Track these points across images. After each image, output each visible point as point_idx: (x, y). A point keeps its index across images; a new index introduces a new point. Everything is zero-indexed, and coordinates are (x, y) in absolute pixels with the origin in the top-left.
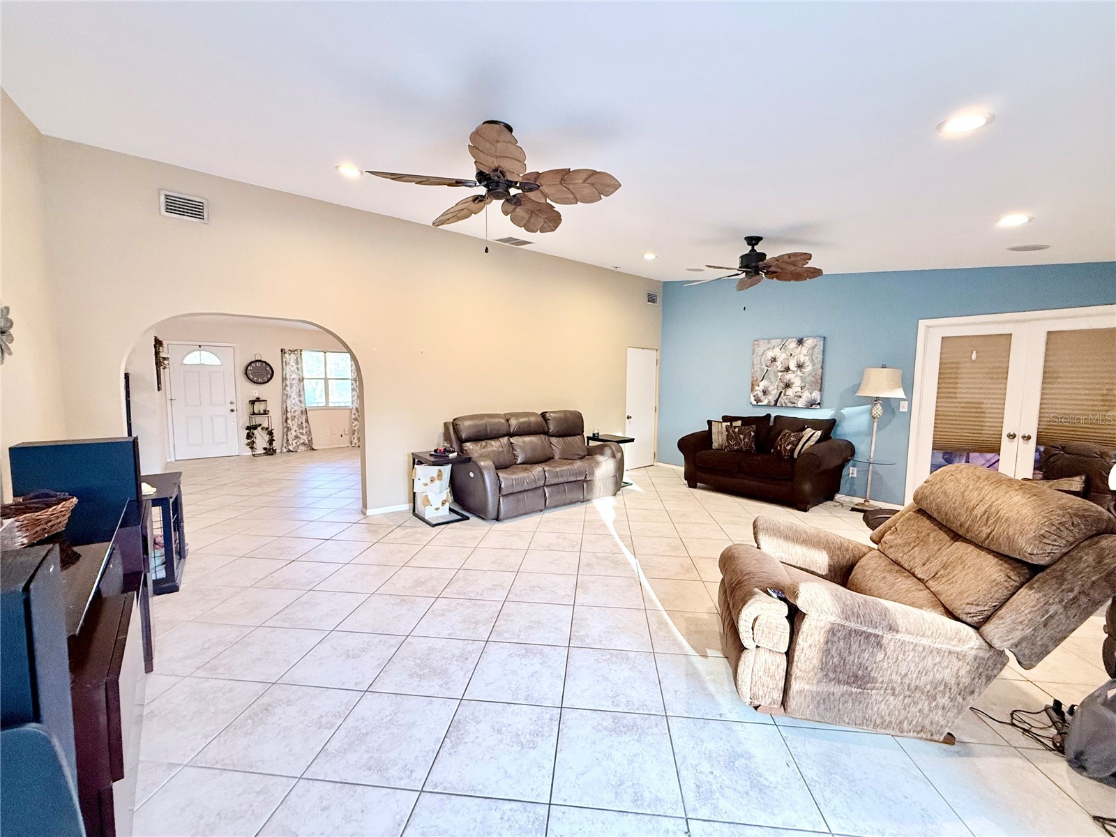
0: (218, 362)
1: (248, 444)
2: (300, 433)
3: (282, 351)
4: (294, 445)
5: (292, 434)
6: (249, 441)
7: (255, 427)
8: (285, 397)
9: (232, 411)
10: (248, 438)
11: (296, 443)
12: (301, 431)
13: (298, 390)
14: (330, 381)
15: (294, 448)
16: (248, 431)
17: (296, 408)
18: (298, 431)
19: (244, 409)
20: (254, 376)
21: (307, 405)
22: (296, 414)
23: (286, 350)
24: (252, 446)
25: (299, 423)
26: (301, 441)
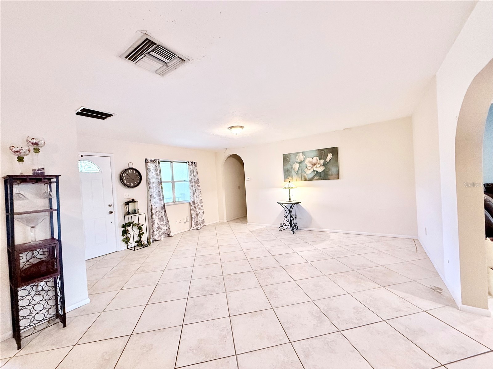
0: (96, 170)
1: (123, 241)
2: (162, 225)
3: (146, 161)
4: (158, 235)
5: (156, 226)
6: (124, 237)
7: (129, 224)
8: (149, 196)
9: (111, 212)
10: (123, 235)
11: (159, 233)
12: (162, 223)
13: (157, 191)
14: (175, 183)
15: (158, 237)
16: (123, 229)
17: (157, 205)
18: (160, 224)
19: (120, 210)
20: (127, 182)
21: (165, 202)
22: (157, 210)
23: (149, 160)
24: (127, 241)
25: (160, 216)
26: (163, 231)
